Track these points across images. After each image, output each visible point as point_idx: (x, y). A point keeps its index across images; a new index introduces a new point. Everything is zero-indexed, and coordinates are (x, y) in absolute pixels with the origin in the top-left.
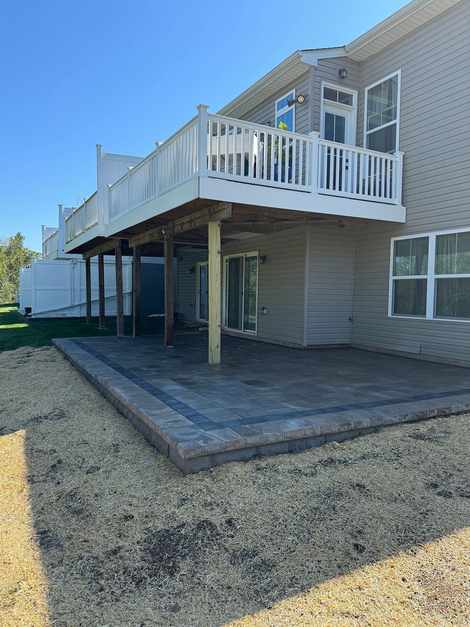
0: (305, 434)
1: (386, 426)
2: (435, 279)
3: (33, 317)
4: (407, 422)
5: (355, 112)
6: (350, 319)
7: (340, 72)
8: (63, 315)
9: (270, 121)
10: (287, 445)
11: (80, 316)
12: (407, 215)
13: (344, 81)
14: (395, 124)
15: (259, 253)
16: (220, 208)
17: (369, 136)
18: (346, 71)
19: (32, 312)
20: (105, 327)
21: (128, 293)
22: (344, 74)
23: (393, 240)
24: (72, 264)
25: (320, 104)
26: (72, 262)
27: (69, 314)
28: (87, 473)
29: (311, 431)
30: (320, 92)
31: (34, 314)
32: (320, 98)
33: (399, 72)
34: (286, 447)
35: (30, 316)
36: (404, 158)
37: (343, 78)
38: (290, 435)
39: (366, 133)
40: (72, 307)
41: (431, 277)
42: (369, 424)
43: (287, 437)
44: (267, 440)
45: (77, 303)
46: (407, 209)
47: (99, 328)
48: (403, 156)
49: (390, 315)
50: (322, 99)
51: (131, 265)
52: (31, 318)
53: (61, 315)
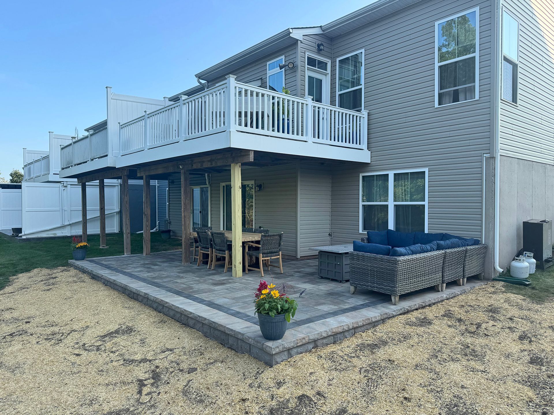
0: (343, 329)
1: (389, 318)
2: (394, 205)
3: (24, 237)
4: (401, 314)
5: (329, 76)
6: (329, 235)
7: (319, 46)
8: (53, 234)
9: (262, 78)
10: (332, 338)
11: (70, 235)
12: (371, 157)
13: (322, 52)
14: (361, 89)
15: (255, 182)
16: (242, 154)
17: (340, 95)
18: (323, 45)
19: (23, 233)
20: (106, 246)
21: (116, 212)
22: (322, 47)
23: (361, 175)
24: (63, 186)
25: (305, 69)
26: (63, 185)
27: (59, 233)
28: (188, 373)
29: (347, 326)
30: (305, 60)
31: (25, 235)
32: (305, 65)
33: (363, 50)
34: (331, 339)
35: (21, 236)
36: (369, 115)
37: (321, 50)
38: (335, 331)
39: (338, 93)
40: (63, 227)
41: (391, 204)
42: (380, 318)
43: (333, 332)
44: (322, 336)
45: (68, 223)
46: (371, 152)
47: (101, 247)
48: (368, 113)
49: (361, 231)
50: (307, 66)
51: (119, 186)
52: (21, 238)
53: (52, 234)
